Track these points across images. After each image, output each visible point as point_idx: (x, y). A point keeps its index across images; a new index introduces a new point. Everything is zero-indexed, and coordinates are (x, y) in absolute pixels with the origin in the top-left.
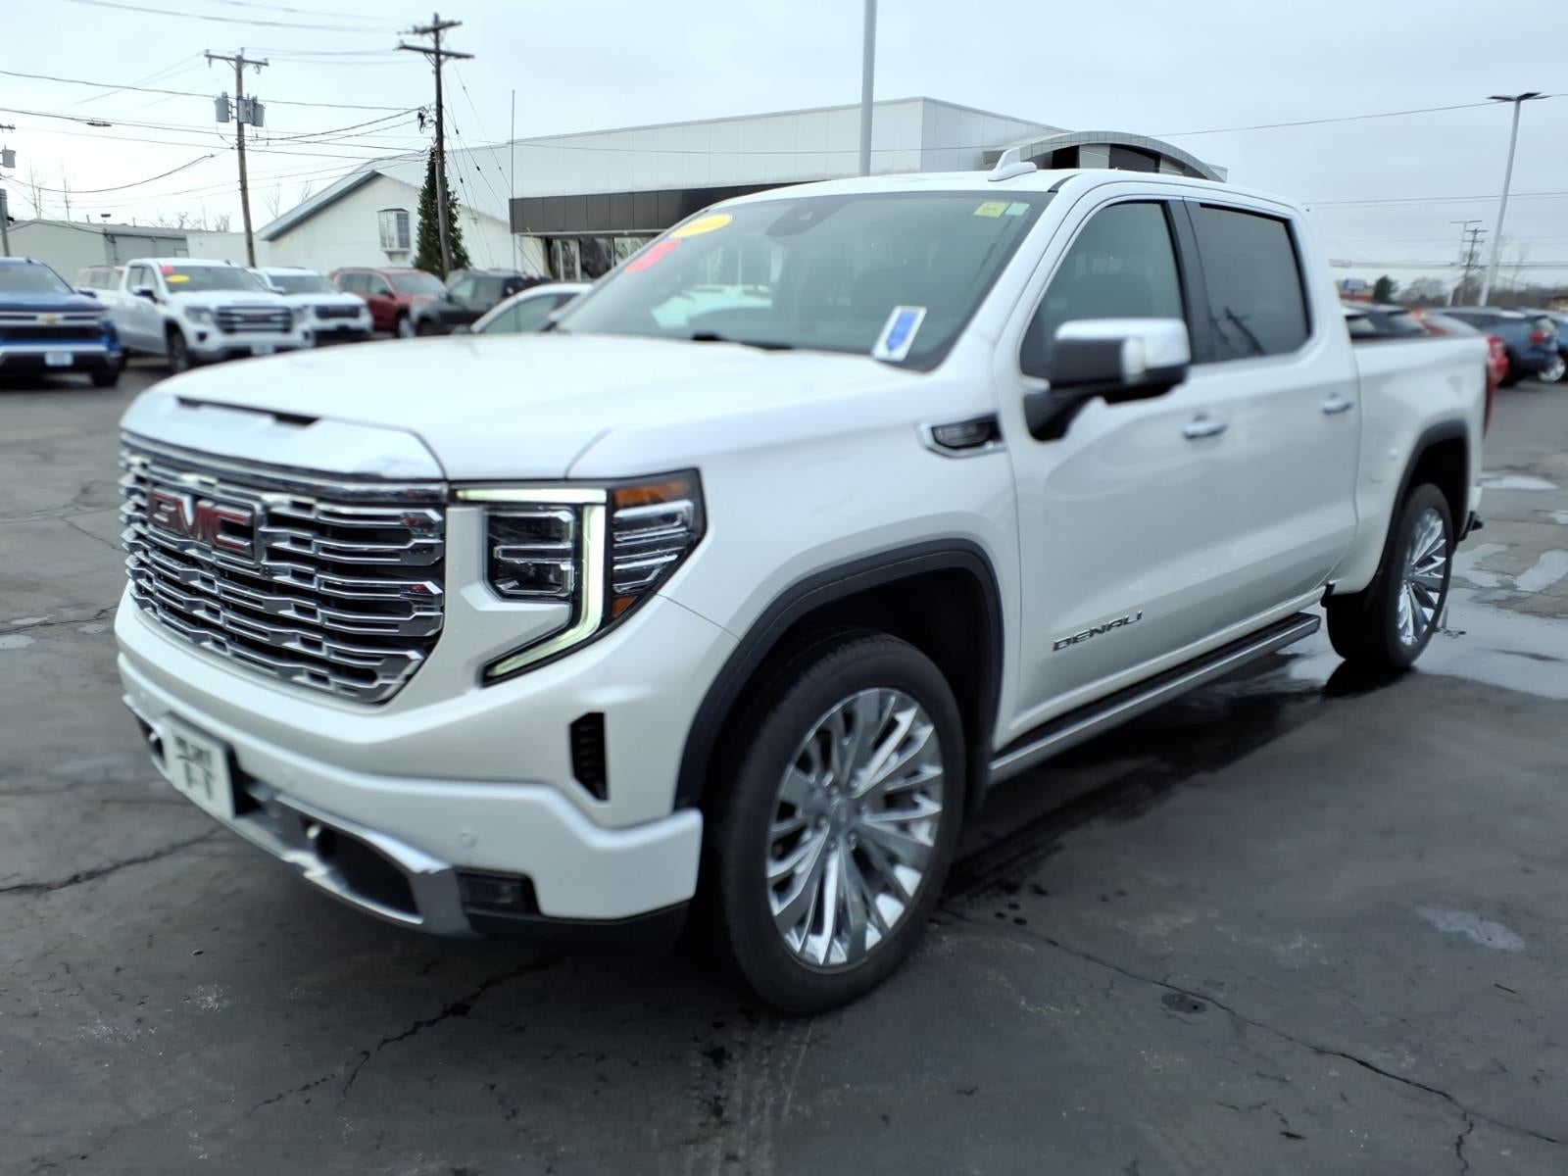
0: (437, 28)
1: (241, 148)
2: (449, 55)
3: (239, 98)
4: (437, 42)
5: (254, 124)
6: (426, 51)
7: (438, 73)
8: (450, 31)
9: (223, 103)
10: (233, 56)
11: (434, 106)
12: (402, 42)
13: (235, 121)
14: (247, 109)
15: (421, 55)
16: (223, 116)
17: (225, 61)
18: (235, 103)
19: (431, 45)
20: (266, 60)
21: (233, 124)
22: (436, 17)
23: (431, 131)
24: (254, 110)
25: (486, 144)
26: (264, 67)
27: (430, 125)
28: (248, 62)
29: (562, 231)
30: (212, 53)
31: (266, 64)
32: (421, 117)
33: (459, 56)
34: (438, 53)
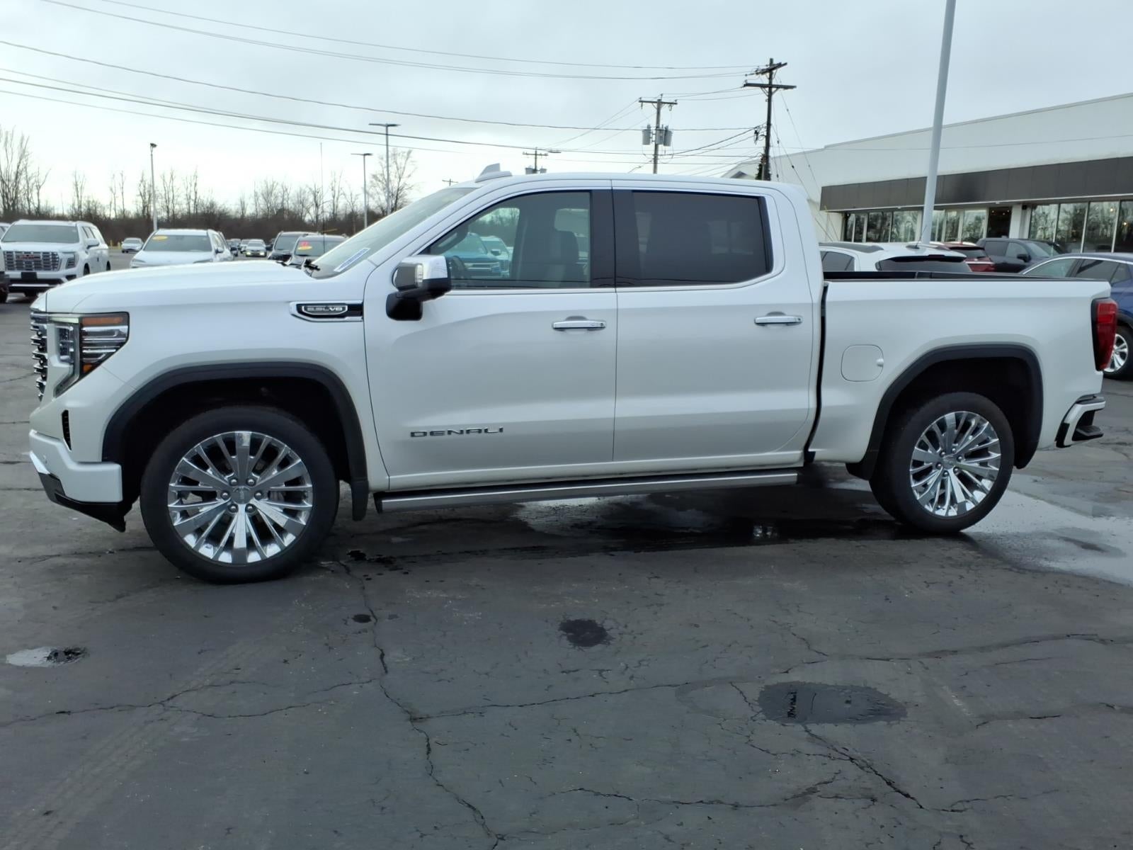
0: (771, 69)
1: (655, 163)
2: (778, 87)
3: (657, 127)
4: (770, 78)
5: (665, 144)
6: (762, 86)
7: (769, 101)
8: (779, 70)
9: (647, 132)
10: (656, 100)
11: (765, 125)
12: (746, 81)
13: (654, 143)
14: (661, 135)
15: (759, 90)
16: (647, 141)
17: (651, 104)
18: (654, 132)
19: (766, 82)
20: (676, 101)
21: (652, 146)
22: (771, 60)
23: (762, 142)
24: (665, 135)
25: (801, 151)
26: (675, 106)
27: (762, 138)
28: (665, 103)
29: (854, 208)
30: (643, 99)
31: (676, 104)
32: (756, 133)
33: (786, 87)
34: (770, 86)
